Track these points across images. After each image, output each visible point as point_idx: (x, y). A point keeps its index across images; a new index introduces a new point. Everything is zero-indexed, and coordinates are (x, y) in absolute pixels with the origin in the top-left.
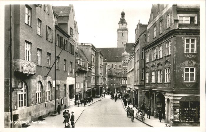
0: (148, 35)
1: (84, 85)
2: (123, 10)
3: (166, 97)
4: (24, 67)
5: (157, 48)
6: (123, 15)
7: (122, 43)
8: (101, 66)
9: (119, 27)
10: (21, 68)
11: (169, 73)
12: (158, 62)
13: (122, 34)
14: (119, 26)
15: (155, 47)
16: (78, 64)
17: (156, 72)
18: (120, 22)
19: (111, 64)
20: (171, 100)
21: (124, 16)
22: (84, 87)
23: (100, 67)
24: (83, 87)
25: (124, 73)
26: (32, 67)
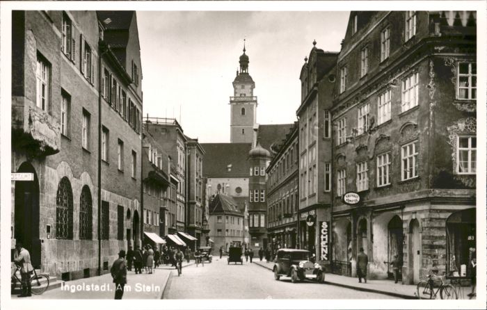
0: (342, 76)
1: (162, 218)
2: (244, 50)
3: (405, 218)
4: (34, 120)
5: (372, 100)
6: (244, 61)
7: (243, 132)
8: (198, 177)
9: (235, 93)
10: (26, 121)
11: (414, 153)
12: (376, 135)
13: (243, 110)
14: (235, 88)
15: (367, 99)
16: (150, 160)
17: (372, 162)
18: (236, 79)
19: (217, 185)
20: (423, 220)
21: (247, 66)
22: (160, 224)
23: (197, 180)
24: (158, 225)
25: (256, 200)
26: (52, 129)
